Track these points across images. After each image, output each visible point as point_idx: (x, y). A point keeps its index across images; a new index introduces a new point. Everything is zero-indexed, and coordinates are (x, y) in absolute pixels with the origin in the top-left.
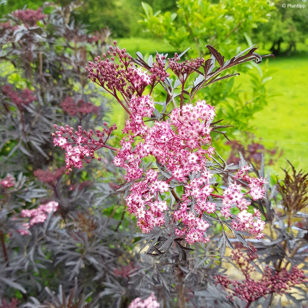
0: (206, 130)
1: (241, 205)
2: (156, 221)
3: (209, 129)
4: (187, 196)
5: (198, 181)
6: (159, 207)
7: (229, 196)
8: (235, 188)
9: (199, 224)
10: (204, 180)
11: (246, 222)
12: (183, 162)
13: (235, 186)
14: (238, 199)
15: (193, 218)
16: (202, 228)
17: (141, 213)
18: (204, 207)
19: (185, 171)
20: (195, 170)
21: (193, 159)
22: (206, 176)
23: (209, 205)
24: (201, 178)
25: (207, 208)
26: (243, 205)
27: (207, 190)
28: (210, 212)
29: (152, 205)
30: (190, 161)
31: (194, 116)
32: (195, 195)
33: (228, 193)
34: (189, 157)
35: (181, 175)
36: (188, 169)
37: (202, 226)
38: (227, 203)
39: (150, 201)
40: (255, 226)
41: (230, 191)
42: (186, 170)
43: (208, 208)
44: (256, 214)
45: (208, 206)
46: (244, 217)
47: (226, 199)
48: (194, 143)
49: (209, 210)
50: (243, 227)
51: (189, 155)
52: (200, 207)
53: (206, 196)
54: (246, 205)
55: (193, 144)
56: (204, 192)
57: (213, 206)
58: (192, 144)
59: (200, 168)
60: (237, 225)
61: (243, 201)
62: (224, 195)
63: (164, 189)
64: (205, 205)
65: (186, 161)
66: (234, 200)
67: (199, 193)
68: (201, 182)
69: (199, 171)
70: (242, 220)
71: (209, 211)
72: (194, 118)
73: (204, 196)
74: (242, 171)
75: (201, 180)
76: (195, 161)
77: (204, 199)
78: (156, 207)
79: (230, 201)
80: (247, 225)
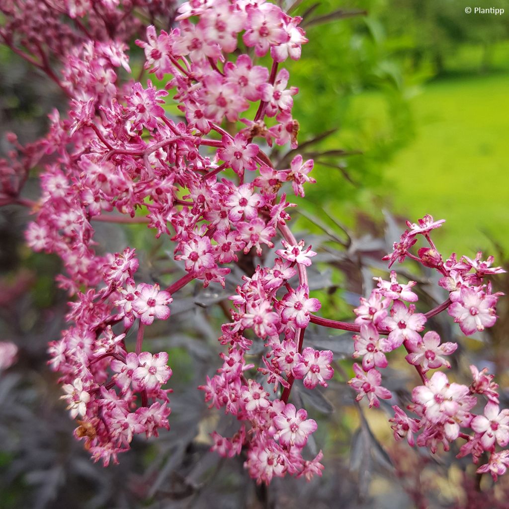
0: (277, 96)
1: (422, 354)
2: (134, 424)
3: (287, 91)
4: (237, 329)
5: (267, 278)
6: (141, 373)
7: (376, 325)
8: (395, 294)
9: (283, 422)
10: (287, 273)
11: (447, 417)
12: (216, 219)
13: (394, 288)
14: (409, 333)
15: (263, 402)
16: (294, 436)
17: (76, 398)
18: (295, 365)
19: (221, 245)
20: (252, 239)
21: (243, 202)
22: (292, 257)
23: (311, 359)
24: (278, 268)
25: (304, 369)
26: (429, 355)
27: (298, 307)
28: (314, 382)
29: (119, 366)
30: (235, 212)
31: (220, 27)
32: (256, 327)
33: (371, 313)
34: (232, 197)
35: (205, 260)
36: (230, 239)
37: (293, 428)
38: (371, 348)
39: (110, 353)
40: (480, 430)
41: (378, 307)
42: (226, 242)
43: (308, 368)
44: (481, 384)
45: (306, 363)
46: (438, 400)
47: (367, 335)
48: (244, 152)
49: (310, 375)
50: (439, 435)
51: (231, 193)
52: (281, 364)
53: (297, 325)
54: (442, 352)
55: (241, 155)
56: (290, 313)
57: (323, 362)
58: (238, 155)
59: (270, 232)
60: (411, 425)
61: (428, 338)
62: (359, 321)
63: (152, 310)
64: (296, 357)
65: (223, 215)
66: (397, 335)
67: (268, 318)
68: (278, 279)
69: (267, 242)
70: (434, 412)
71: (309, 377)
72: (221, 34)
73: (291, 326)
74: (412, 233)
75: (276, 274)
76: (249, 210)
77: (294, 334)
78: (130, 373)
79: (382, 343)
80: (452, 431)
